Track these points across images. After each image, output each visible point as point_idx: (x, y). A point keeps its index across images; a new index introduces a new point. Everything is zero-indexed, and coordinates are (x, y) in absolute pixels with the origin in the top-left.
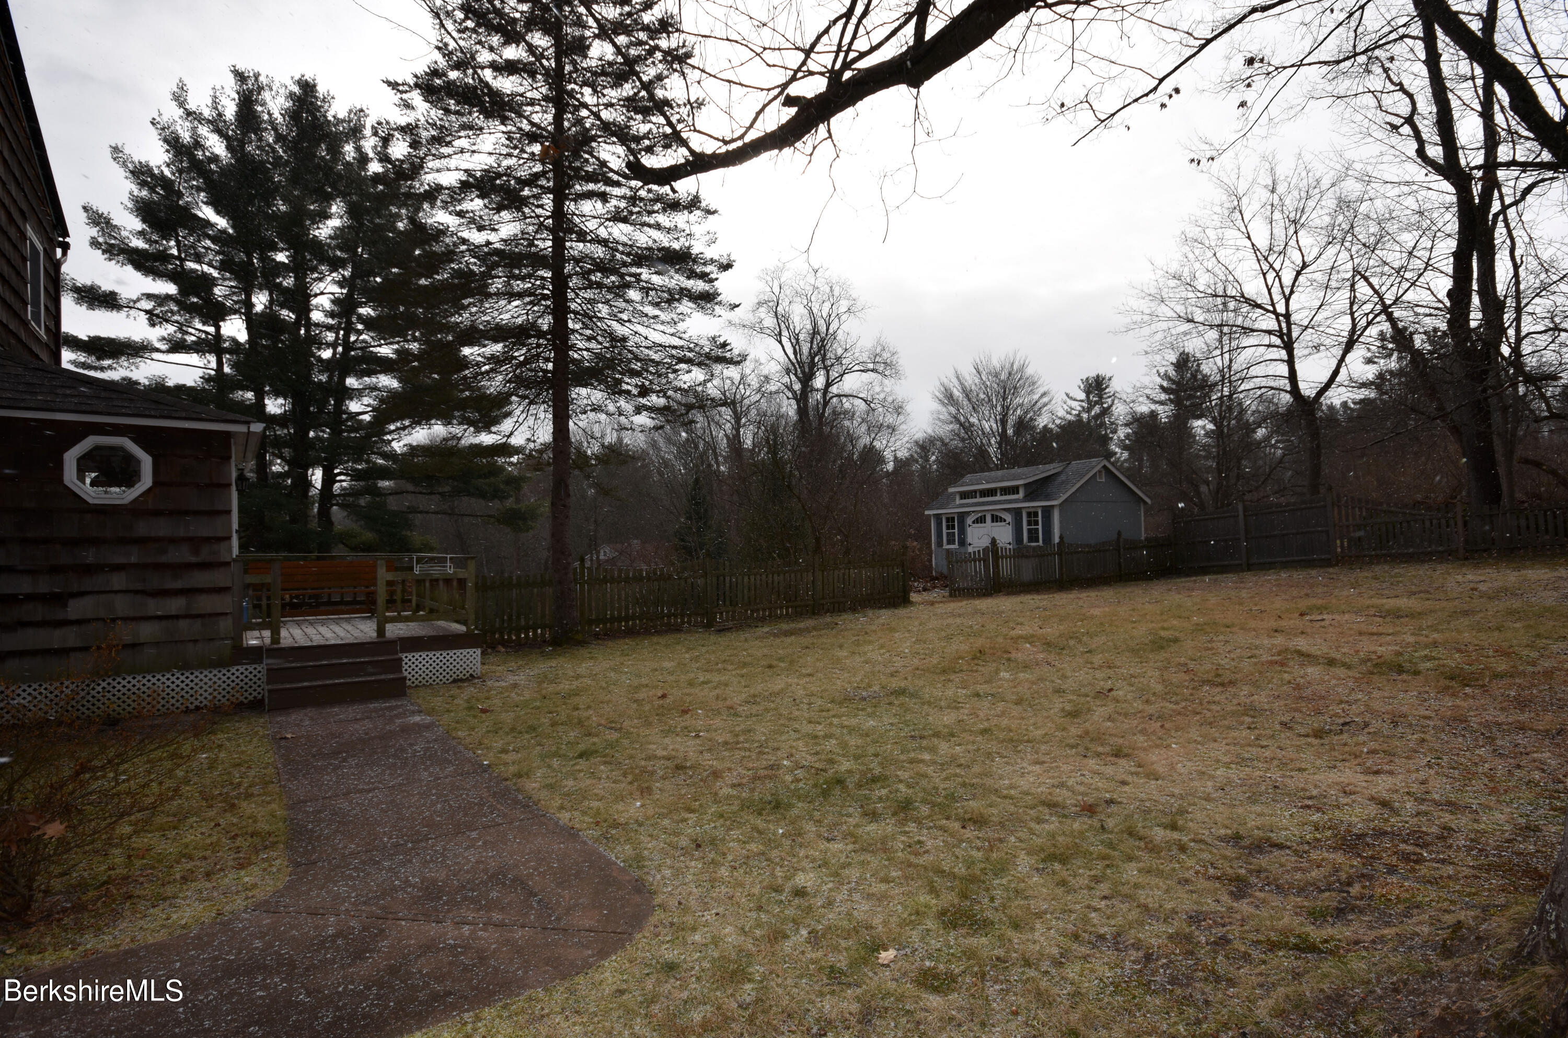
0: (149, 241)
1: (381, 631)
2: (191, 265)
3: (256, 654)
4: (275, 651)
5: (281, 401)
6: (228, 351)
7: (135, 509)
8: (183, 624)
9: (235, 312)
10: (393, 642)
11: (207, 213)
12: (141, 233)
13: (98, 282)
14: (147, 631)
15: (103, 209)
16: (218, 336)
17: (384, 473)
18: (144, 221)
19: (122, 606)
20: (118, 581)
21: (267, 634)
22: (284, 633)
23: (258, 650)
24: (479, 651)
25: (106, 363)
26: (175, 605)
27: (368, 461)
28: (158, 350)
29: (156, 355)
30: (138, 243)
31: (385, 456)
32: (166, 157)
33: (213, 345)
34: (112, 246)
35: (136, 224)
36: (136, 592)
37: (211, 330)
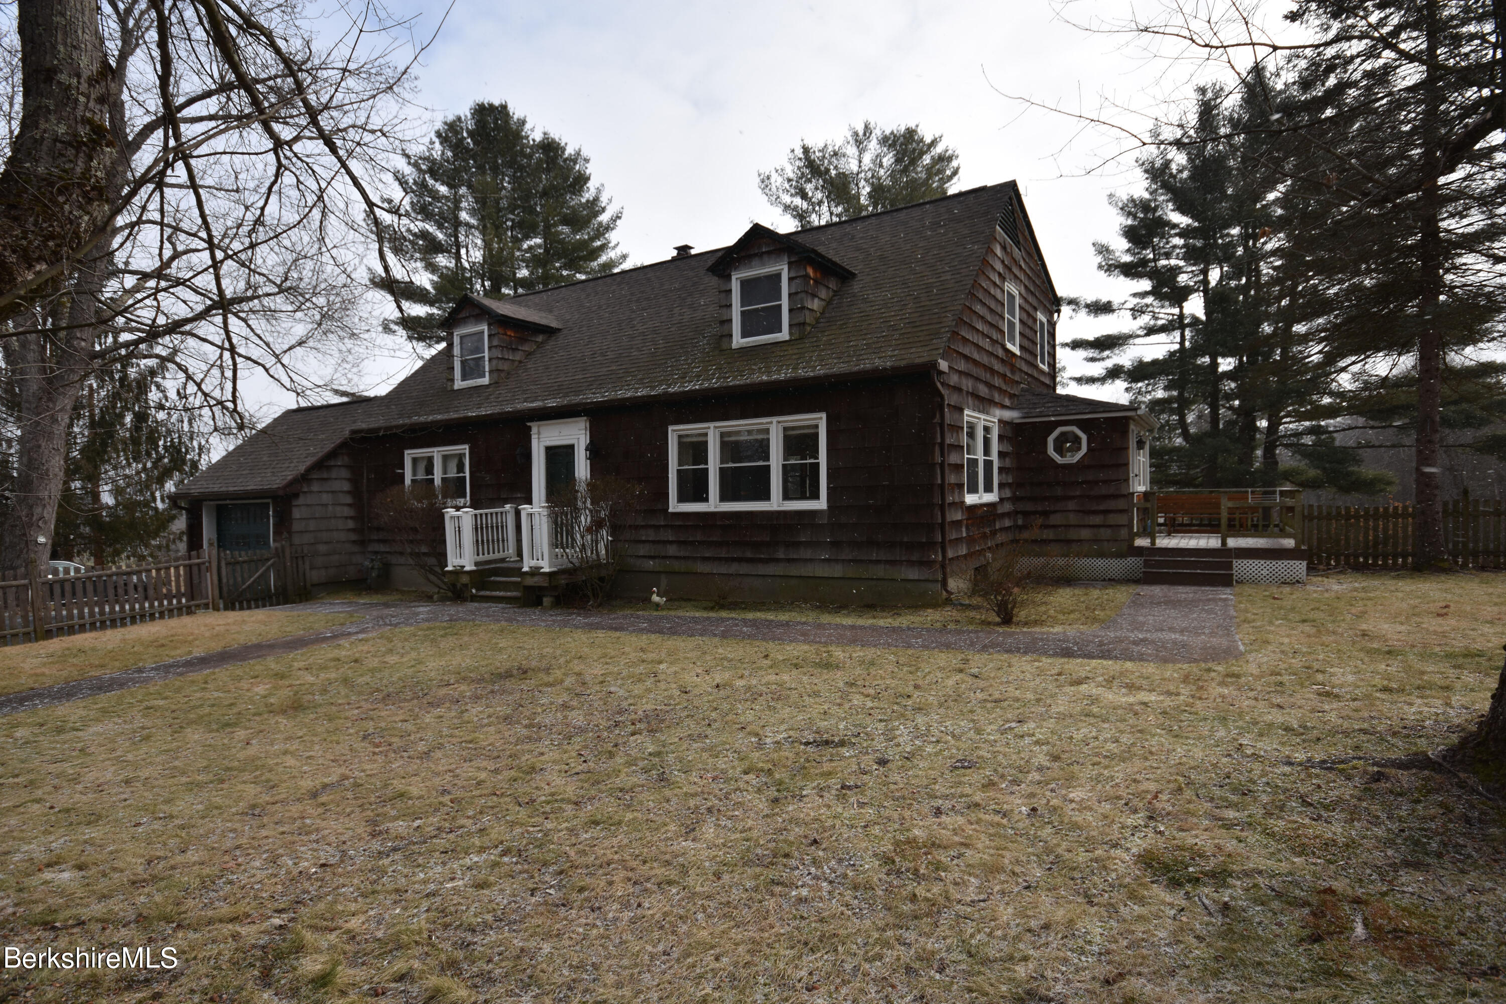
0: (1134, 254)
1: (1224, 543)
2: (1163, 262)
3: (1141, 551)
4: (1153, 551)
5: (1230, 360)
6: (1188, 325)
7: (1080, 466)
8: (1102, 530)
9: (1197, 290)
10: (1230, 550)
11: (1176, 217)
12: (1128, 251)
13: (1100, 297)
14: (1085, 534)
15: (1104, 241)
16: (1181, 316)
17: (1331, 412)
18: (1129, 241)
19: (1073, 519)
20: (1071, 505)
21: (1149, 541)
22: (1158, 541)
23: (1141, 549)
24: (1305, 563)
25: (1107, 353)
26: (1097, 520)
27: (1311, 403)
28: (1138, 336)
29: (1137, 341)
30: (1127, 258)
31: (1331, 394)
32: (1146, 183)
33: (1178, 324)
34: (1110, 266)
35: (1124, 244)
36: (1079, 511)
37: (1176, 311)
